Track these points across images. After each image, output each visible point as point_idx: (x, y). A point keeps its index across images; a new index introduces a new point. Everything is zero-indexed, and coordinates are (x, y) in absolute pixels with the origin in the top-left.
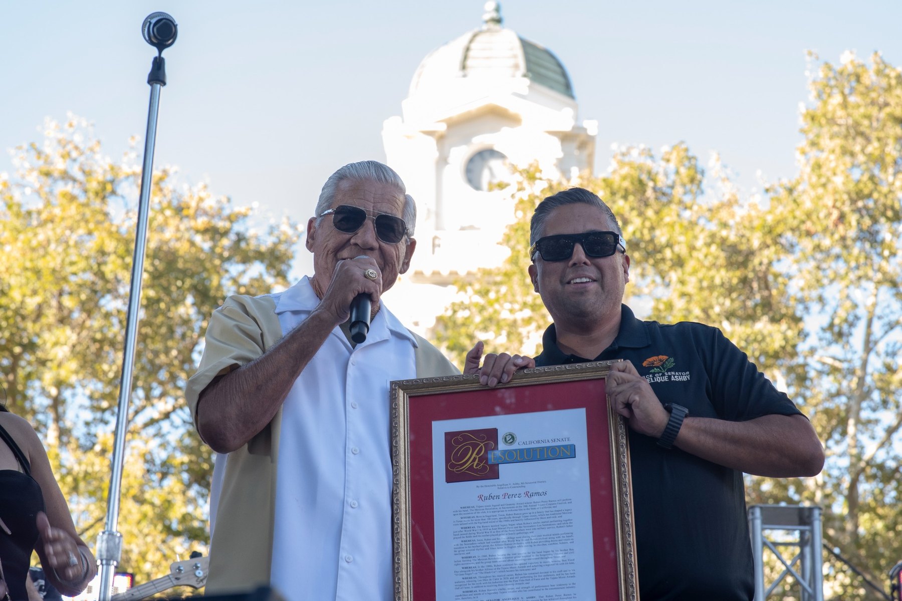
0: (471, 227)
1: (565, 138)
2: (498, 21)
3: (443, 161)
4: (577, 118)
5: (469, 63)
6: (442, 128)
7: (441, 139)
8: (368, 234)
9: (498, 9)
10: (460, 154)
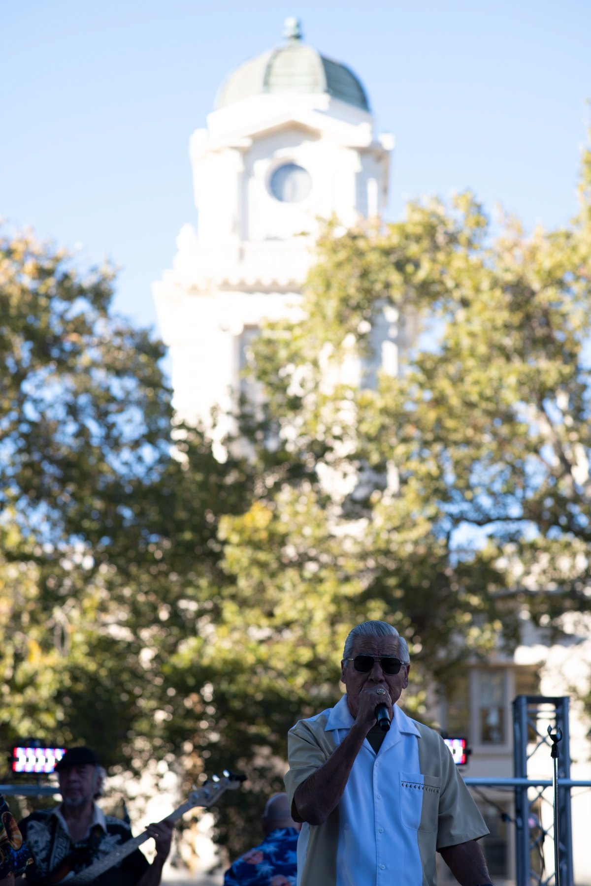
0: (275, 239)
1: (363, 152)
2: (298, 37)
3: (247, 174)
4: (374, 132)
5: (273, 80)
6: (247, 143)
7: (246, 154)
8: (378, 672)
9: (298, 25)
10: (263, 167)
